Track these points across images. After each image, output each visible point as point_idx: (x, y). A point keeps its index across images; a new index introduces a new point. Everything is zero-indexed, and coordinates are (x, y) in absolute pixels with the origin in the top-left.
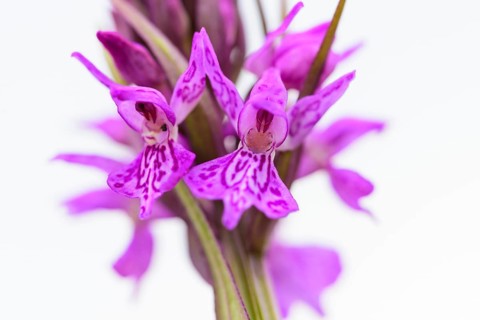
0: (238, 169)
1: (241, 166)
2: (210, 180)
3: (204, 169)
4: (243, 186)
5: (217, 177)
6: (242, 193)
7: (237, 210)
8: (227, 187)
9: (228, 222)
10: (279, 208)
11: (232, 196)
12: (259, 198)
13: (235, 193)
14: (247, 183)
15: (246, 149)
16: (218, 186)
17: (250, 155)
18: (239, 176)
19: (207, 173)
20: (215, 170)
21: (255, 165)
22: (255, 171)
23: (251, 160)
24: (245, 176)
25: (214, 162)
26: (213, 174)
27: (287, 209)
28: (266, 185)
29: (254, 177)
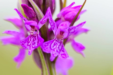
0: (54, 45)
1: (55, 44)
2: (47, 47)
3: (46, 43)
4: (56, 50)
5: (49, 46)
6: (55, 52)
7: (54, 56)
8: (51, 49)
9: (51, 59)
10: (64, 56)
11: (53, 52)
12: (59, 53)
13: (54, 52)
14: (57, 49)
15: (57, 39)
16: (49, 48)
17: (58, 41)
18: (55, 47)
19: (46, 45)
20: (49, 44)
21: (59, 44)
22: (59, 46)
23: (58, 43)
24: (56, 47)
25: (48, 42)
26: (48, 45)
27: (66, 56)
28: (61, 49)
29: (59, 48)
